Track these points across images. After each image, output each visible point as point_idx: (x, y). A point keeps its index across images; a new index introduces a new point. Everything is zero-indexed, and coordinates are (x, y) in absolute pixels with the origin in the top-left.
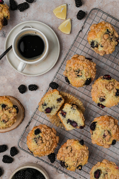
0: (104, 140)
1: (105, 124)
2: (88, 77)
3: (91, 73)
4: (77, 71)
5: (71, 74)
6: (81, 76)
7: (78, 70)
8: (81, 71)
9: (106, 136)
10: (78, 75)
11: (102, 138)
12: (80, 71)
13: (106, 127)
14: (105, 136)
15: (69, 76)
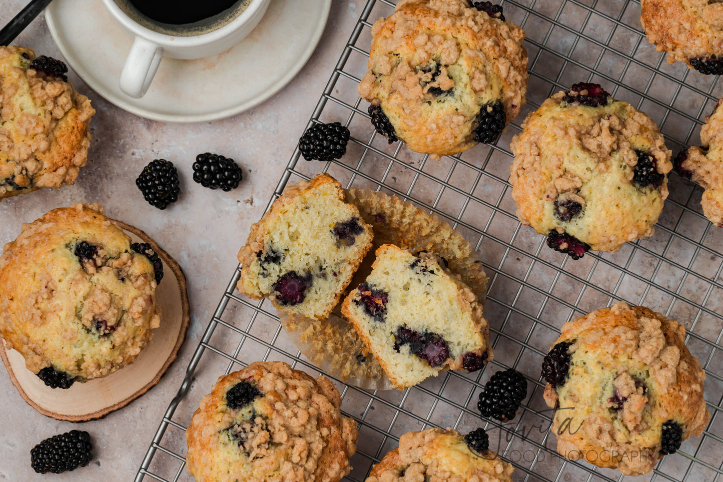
0: (617, 424)
1: (615, 341)
2: (488, 97)
3: (499, 77)
4: (430, 70)
5: (401, 88)
6: (450, 92)
7: (433, 64)
8: (446, 66)
9: (625, 399)
10: (435, 85)
11: (606, 414)
12: (442, 69)
13: (623, 358)
14: (618, 403)
15: (388, 99)
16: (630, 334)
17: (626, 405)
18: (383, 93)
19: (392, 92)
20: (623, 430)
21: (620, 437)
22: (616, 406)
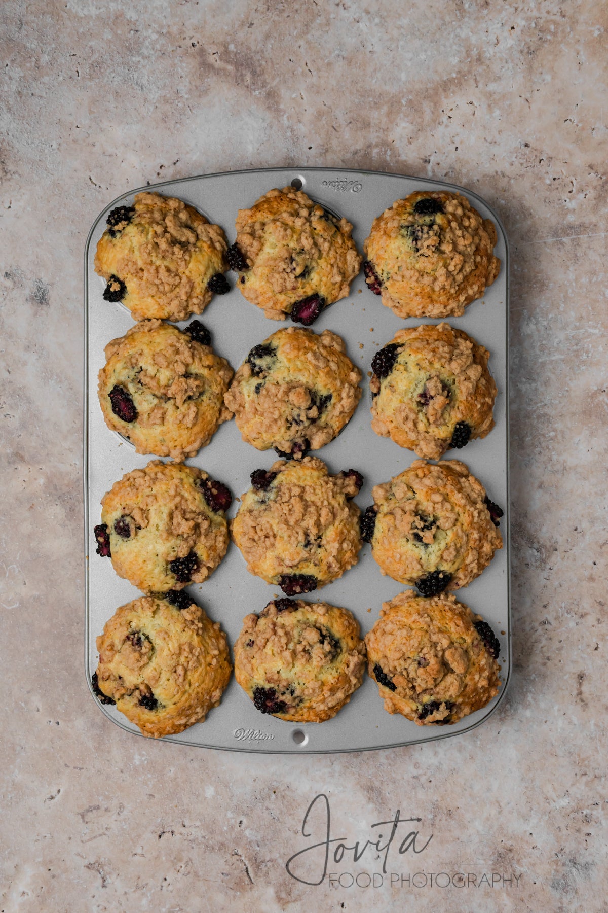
0: (421, 416)
1: (434, 351)
2: (446, 567)
3: (464, 560)
4: (425, 521)
5: (398, 516)
6: (426, 546)
7: (431, 519)
8: (438, 528)
9: (432, 397)
10: (421, 534)
11: (414, 406)
12: (434, 529)
13: (437, 365)
14: (425, 398)
15: (385, 515)
16: (446, 349)
17: (431, 402)
18: (385, 509)
19: (391, 513)
20: (425, 421)
21: (421, 426)
22: (423, 401)
